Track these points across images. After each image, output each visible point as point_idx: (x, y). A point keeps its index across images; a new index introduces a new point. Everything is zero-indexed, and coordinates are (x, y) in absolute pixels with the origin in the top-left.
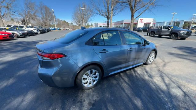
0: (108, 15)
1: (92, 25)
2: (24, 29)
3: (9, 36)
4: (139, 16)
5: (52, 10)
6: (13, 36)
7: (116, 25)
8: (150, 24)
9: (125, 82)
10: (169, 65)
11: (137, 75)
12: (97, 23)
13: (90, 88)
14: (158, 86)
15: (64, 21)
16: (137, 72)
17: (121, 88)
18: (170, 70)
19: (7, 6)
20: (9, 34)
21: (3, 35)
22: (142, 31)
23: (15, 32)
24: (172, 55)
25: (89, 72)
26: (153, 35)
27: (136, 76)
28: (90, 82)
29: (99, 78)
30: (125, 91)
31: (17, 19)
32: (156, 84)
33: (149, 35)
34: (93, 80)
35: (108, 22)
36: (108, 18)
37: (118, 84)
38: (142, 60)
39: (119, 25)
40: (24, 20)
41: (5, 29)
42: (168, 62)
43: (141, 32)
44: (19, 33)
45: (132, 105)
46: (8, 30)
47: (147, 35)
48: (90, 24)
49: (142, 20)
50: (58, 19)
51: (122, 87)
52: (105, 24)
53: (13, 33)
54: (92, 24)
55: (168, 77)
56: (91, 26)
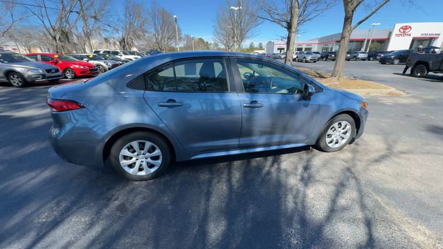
0: (291, 20)
1: (261, 48)
2: (119, 57)
3: (91, 70)
4: (367, 18)
5: (175, 16)
6: (97, 70)
7: (322, 46)
8: (435, 38)
9: (229, 180)
10: (397, 160)
11: (273, 170)
12: (273, 41)
13: (141, 179)
14: (304, 207)
15: (201, 39)
16: (279, 164)
17: (208, 191)
18: (384, 173)
19: (94, 15)
20: (90, 66)
21: (82, 67)
22: (396, 62)
23: (102, 63)
24: (436, 135)
25: (135, 144)
26: (422, 72)
27: (269, 173)
28: (141, 165)
29: (162, 162)
30: (208, 200)
31: (114, 38)
32: (303, 202)
33: (408, 72)
34: (148, 163)
35: (289, 39)
36: (289, 27)
37: (210, 182)
38: (300, 137)
39: (330, 46)
40: (124, 39)
41: (88, 56)
42: (403, 153)
43: (393, 64)
44: (107, 64)
45: (198, 231)
46: (91, 59)
47: (404, 74)
48: (256, 45)
49: (405, 28)
50: (187, 36)
51: (211, 189)
52: (283, 42)
53: (98, 65)
54: (260, 45)
55: (360, 192)
56: (258, 50)
